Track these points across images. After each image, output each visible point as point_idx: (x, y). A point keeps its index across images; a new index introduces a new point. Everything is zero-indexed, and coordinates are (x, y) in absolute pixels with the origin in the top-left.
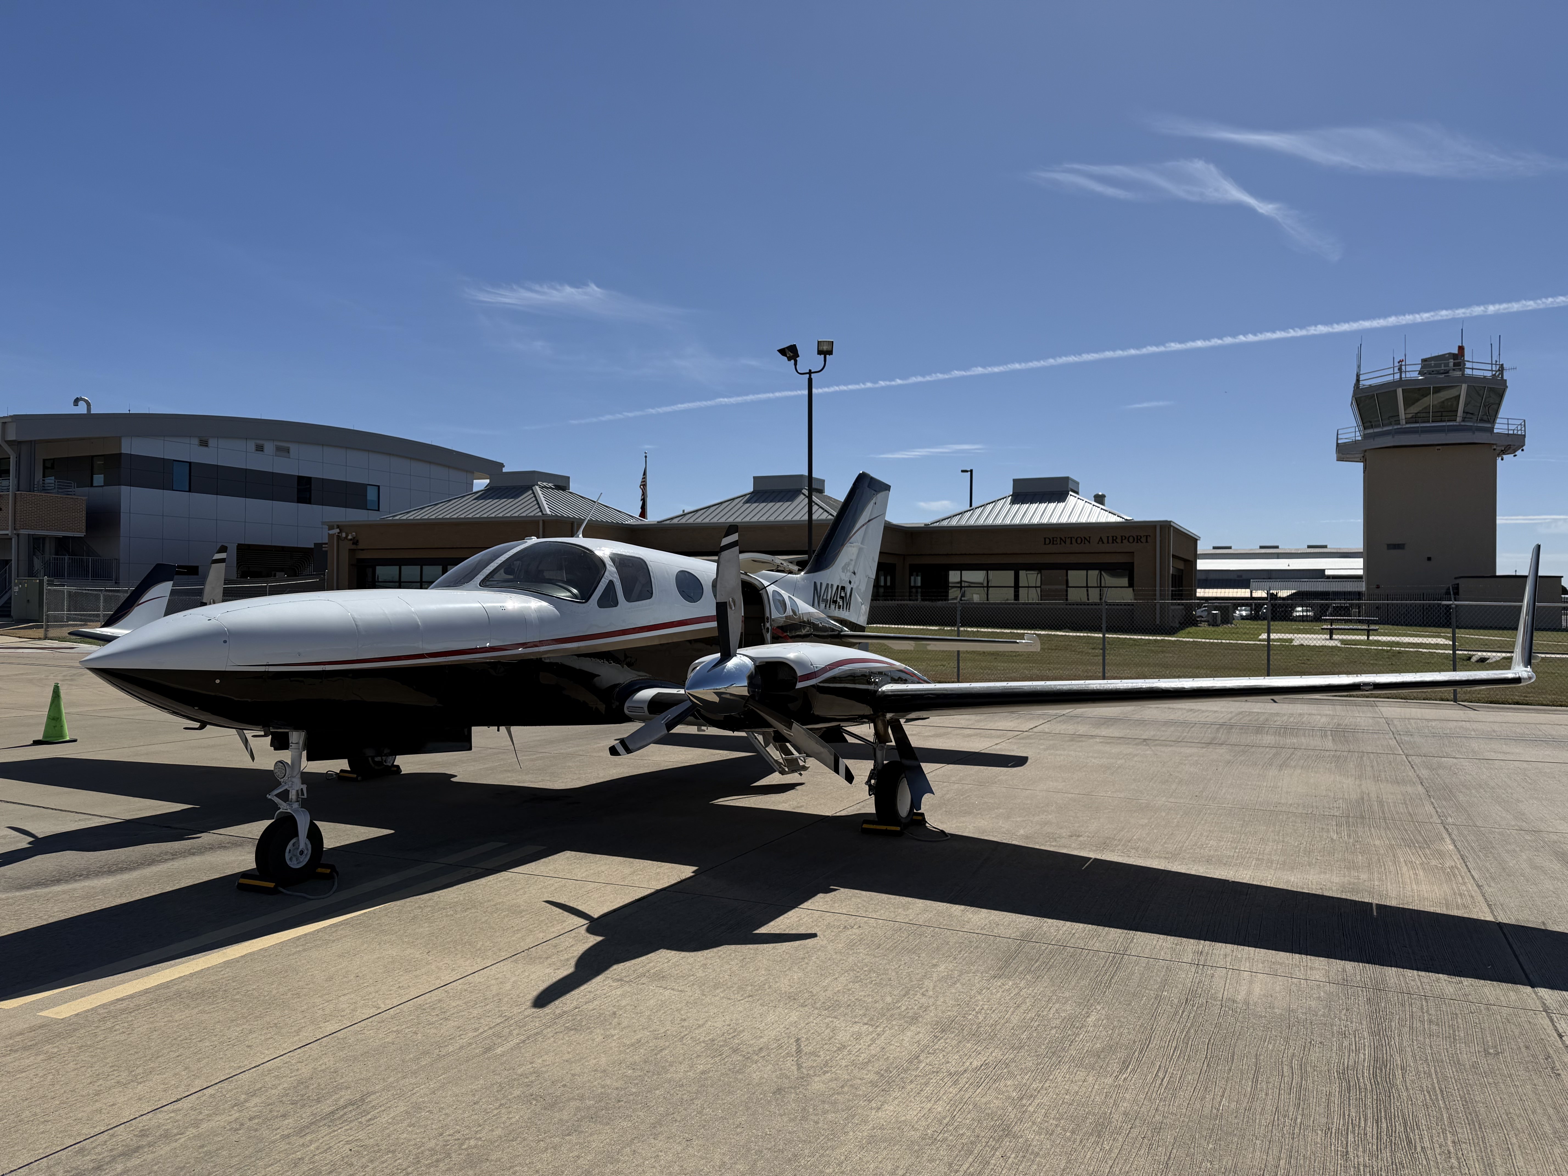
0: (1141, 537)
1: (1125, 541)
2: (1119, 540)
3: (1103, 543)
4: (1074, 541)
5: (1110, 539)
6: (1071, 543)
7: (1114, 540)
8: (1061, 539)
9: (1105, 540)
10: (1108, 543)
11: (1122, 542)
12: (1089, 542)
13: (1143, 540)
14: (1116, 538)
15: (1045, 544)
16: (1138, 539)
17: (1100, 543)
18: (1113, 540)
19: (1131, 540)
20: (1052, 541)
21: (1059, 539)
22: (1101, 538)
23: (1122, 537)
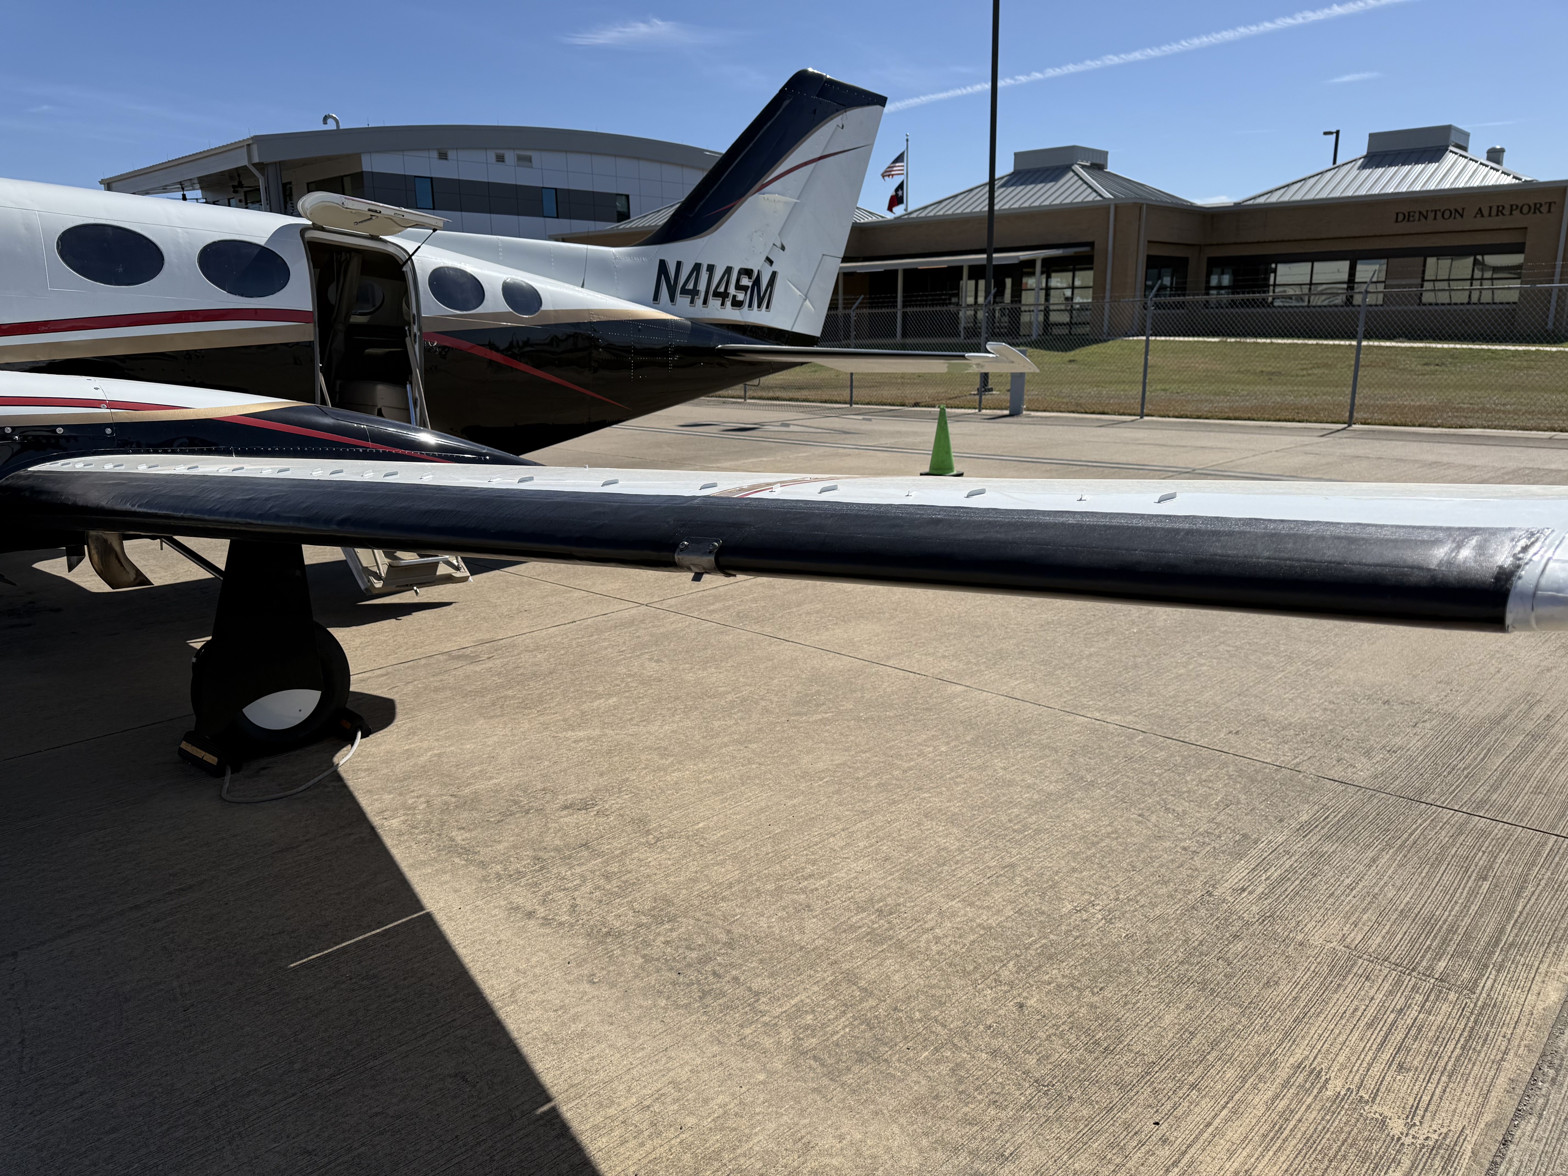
0: (1541, 205)
1: (1516, 213)
2: (1507, 212)
3: (1483, 216)
4: (1439, 214)
5: (1494, 210)
6: (1435, 218)
7: (1500, 211)
8: (1420, 213)
9: (1486, 212)
10: (1490, 215)
11: (1511, 214)
12: (1462, 216)
13: (1544, 209)
14: (1503, 207)
15: (1397, 221)
16: (1536, 208)
17: (1479, 216)
18: (1498, 211)
19: (1526, 209)
20: (1408, 217)
21: (1417, 215)
22: (1480, 209)
23: (1512, 206)
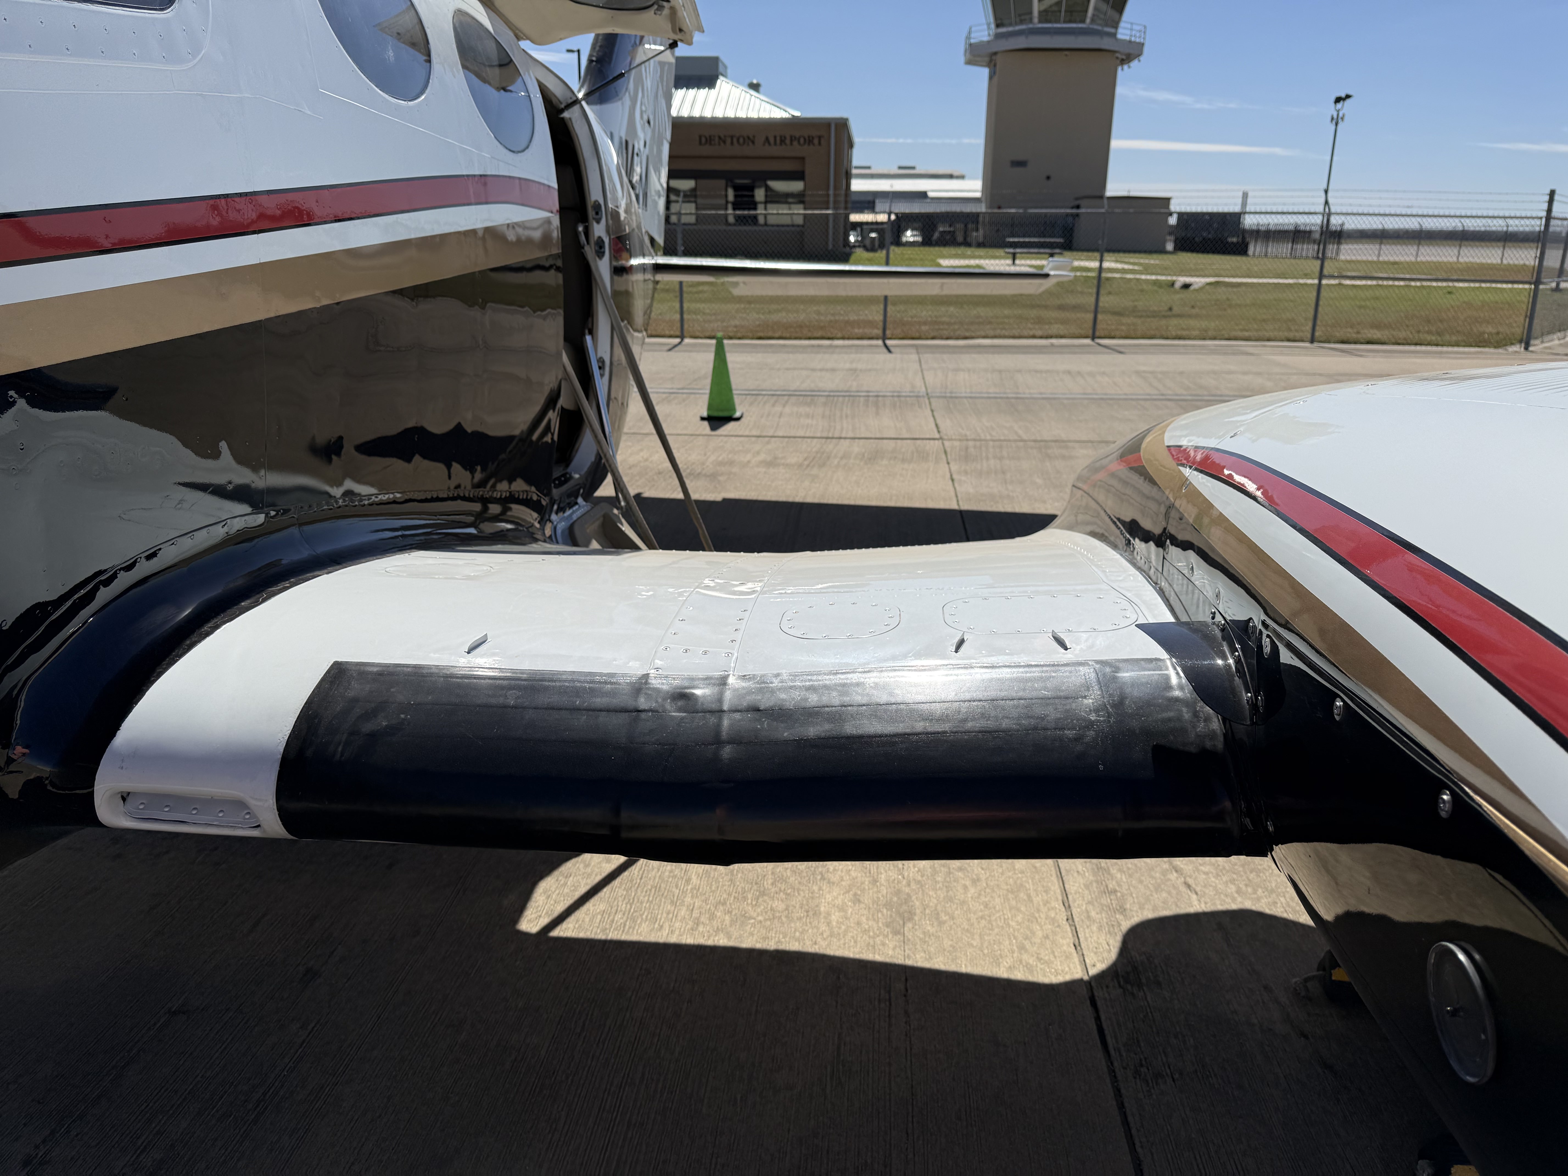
1: (795, 143)
2: (788, 141)
3: (769, 144)
4: (735, 140)
5: (778, 139)
6: (732, 143)
7: (782, 140)
8: (720, 138)
9: (772, 141)
10: (774, 144)
11: (791, 144)
13: (816, 141)
14: (785, 138)
15: (700, 143)
16: (809, 141)
17: (767, 144)
19: (802, 140)
20: (709, 140)
21: (717, 139)
23: (791, 137)
